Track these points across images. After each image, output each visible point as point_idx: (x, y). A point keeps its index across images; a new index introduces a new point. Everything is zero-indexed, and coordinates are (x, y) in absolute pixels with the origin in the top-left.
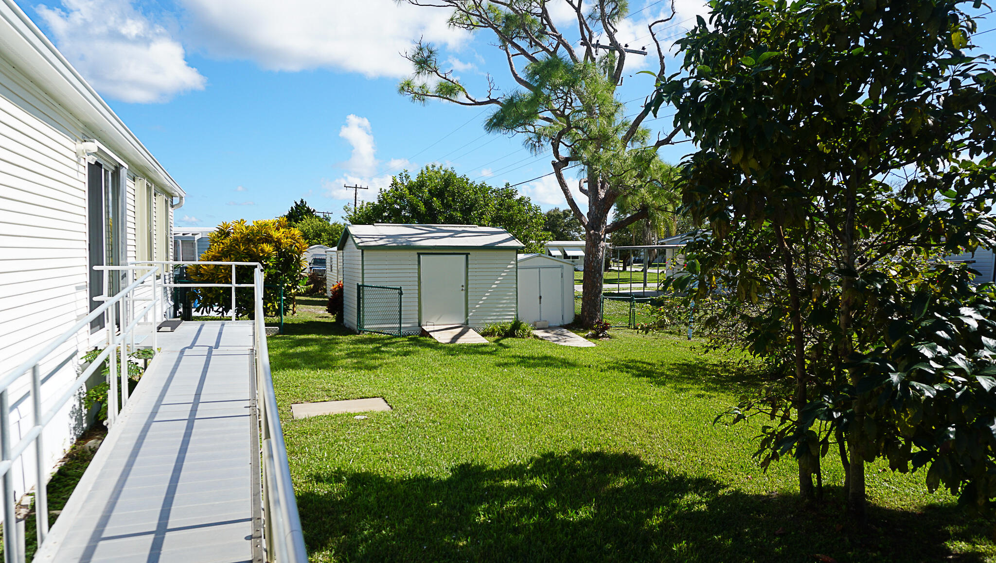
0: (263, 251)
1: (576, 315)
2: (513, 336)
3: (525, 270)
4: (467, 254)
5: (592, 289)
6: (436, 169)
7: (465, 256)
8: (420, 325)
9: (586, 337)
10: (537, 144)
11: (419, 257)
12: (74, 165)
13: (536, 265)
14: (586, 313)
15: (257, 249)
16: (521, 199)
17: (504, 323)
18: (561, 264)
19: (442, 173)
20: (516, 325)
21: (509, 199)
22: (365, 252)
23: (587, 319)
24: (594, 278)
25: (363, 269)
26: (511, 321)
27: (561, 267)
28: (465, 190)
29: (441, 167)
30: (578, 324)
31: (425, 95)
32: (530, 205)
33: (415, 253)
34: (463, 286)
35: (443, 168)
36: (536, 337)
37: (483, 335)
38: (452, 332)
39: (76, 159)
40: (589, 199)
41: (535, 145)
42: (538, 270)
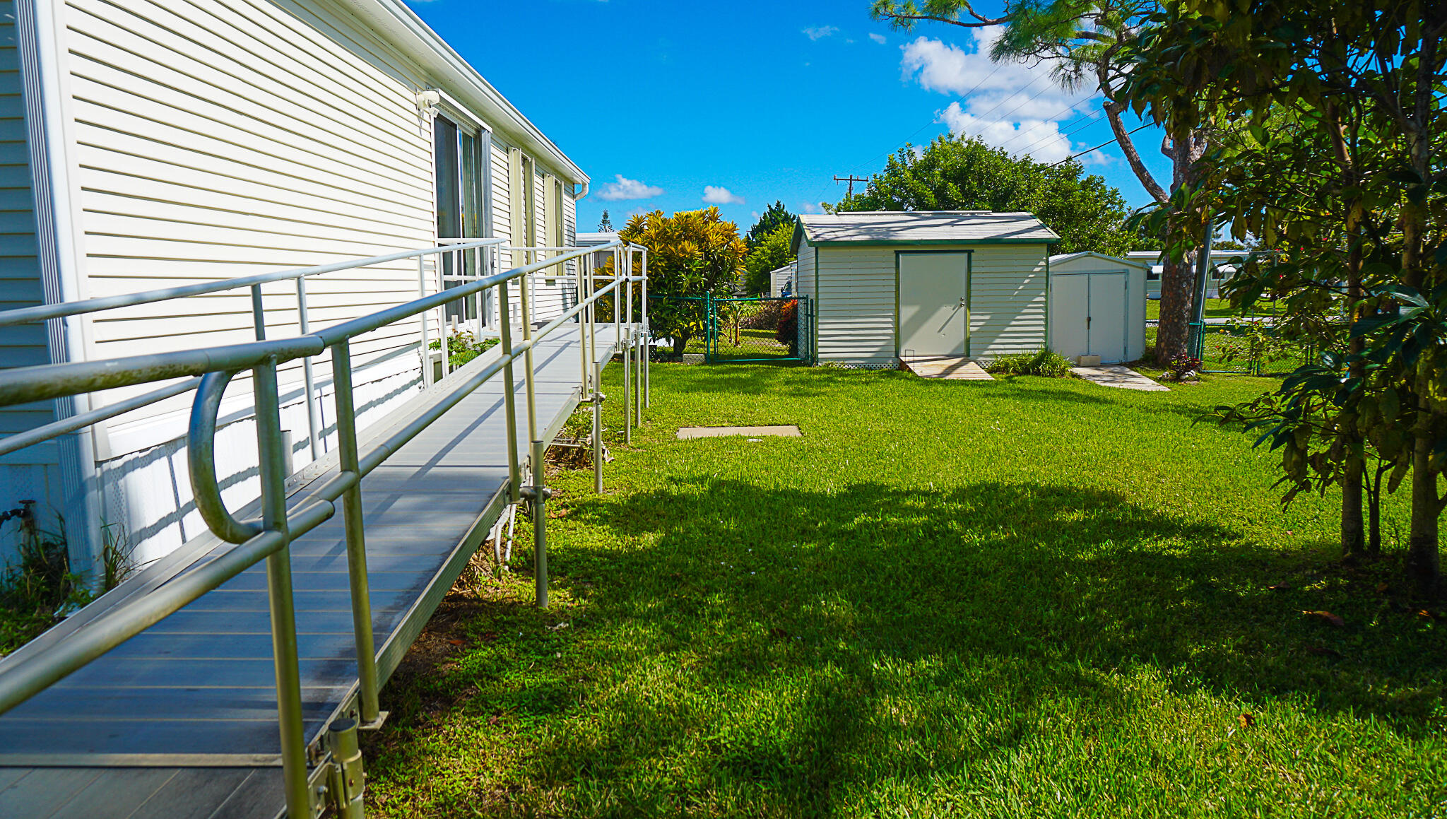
0: (683, 250)
1: (1147, 348)
2: (1038, 373)
3: (1066, 277)
4: (970, 252)
5: (1175, 307)
6: (954, 140)
7: (966, 255)
8: (897, 356)
9: (1159, 380)
10: (1073, 75)
11: (897, 257)
12: (415, 119)
13: (1083, 269)
14: (1163, 344)
15: (676, 248)
16: (1089, 181)
17: (1024, 355)
18: (1126, 267)
19: (965, 145)
20: (1044, 357)
21: (1070, 180)
22: (820, 251)
23: (1165, 353)
24: (1179, 288)
25: (817, 276)
26: (1037, 351)
27: (1126, 272)
28: (997, 168)
29: (963, 136)
30: (1150, 361)
31: (909, 17)
32: (1104, 188)
33: (892, 250)
34: (962, 299)
35: (966, 138)
36: (1074, 376)
37: (990, 372)
38: (941, 365)
39: (416, 112)
40: (1175, 163)
41: (1069, 77)
42: (1086, 276)
